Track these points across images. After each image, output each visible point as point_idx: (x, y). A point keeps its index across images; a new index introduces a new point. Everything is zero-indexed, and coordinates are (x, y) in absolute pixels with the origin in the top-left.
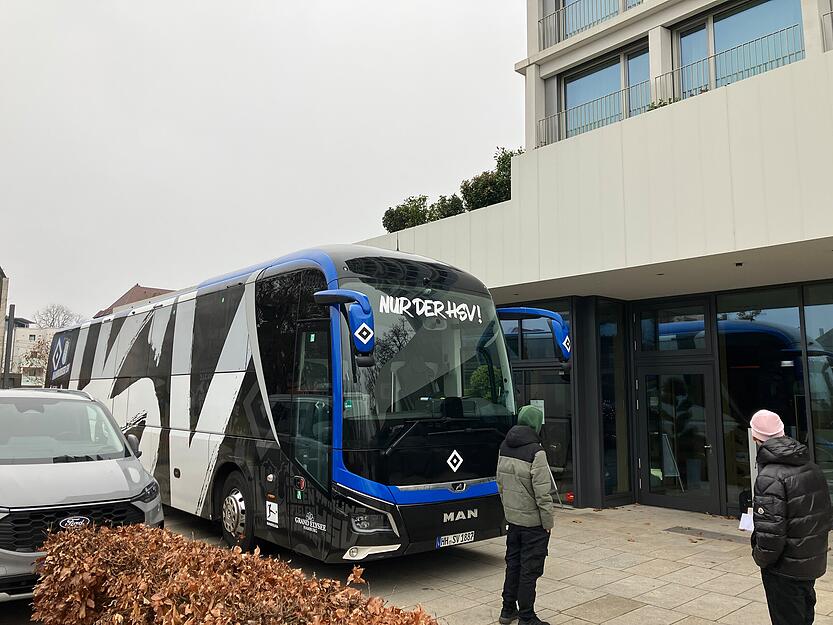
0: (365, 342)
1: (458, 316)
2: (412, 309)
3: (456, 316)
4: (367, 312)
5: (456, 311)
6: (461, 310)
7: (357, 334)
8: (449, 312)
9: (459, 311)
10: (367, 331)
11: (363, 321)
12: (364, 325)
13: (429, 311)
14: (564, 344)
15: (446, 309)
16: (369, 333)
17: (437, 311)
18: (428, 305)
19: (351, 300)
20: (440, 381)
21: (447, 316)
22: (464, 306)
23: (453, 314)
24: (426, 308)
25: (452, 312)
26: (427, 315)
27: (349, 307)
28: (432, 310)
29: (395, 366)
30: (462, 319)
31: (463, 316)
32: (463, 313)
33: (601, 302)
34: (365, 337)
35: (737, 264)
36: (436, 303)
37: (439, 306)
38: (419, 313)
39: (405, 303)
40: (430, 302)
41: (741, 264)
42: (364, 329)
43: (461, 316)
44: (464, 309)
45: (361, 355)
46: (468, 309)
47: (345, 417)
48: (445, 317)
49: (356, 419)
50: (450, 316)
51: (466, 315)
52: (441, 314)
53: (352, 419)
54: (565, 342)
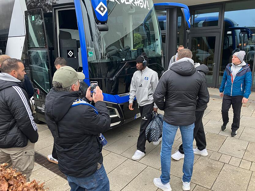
0: (103, 14)
1: (140, 5)
3: (139, 5)
9: (140, 2)
10: (103, 7)
11: (101, 1)
12: (101, 4)
15: (134, 1)
16: (104, 9)
17: (130, 1)
20: (123, 40)
21: (135, 4)
23: (137, 4)
25: (137, 2)
30: (142, 7)
31: (142, 5)
32: (141, 4)
34: (102, 12)
38: (122, 2)
42: (101, 6)
43: (141, 5)
44: (142, 1)
45: (100, 23)
46: (143, 2)
47: (89, 61)
48: (134, 5)
49: (95, 62)
50: (136, 5)
51: (143, 5)
52: (132, 3)
53: (93, 62)
54: (189, 20)
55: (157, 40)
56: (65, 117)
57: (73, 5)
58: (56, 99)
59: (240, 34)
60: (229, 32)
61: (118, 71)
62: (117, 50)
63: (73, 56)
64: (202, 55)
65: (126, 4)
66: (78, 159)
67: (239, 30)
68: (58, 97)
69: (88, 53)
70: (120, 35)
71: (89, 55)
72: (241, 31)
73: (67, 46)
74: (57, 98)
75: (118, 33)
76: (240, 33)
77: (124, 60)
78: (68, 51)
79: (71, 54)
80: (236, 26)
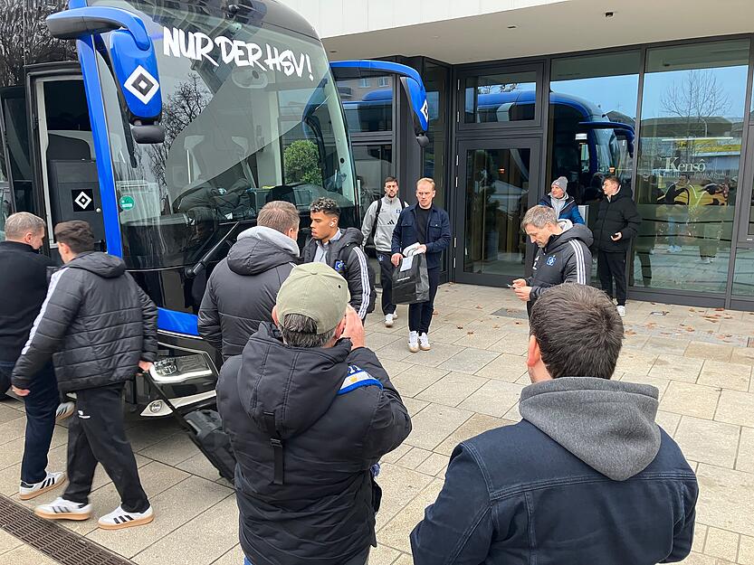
0: (146, 99)
1: (282, 67)
2: (216, 53)
3: (279, 68)
4: (143, 47)
5: (278, 60)
6: (286, 59)
7: (128, 85)
8: (270, 62)
9: (282, 60)
10: (146, 80)
11: (138, 63)
12: (140, 70)
13: (241, 58)
14: (422, 110)
15: (265, 56)
16: (150, 85)
17: (253, 58)
18: (239, 48)
19: (112, 26)
20: (252, 160)
21: (267, 66)
22: (288, 53)
23: (275, 65)
24: (235, 53)
25: (274, 61)
26: (240, 63)
27: (109, 38)
28: (245, 57)
29: (190, 142)
30: (289, 73)
31: (289, 68)
32: (288, 64)
33: (427, 65)
34: (144, 92)
35: (607, 14)
36: (250, 47)
37: (255, 51)
38: (227, 59)
39: (205, 43)
40: (242, 44)
41: (611, 14)
42: (141, 78)
43: (286, 69)
44: (289, 58)
45: (139, 123)
46: (294, 59)
47: (123, 222)
48: (264, 69)
49: (141, 224)
50: (271, 68)
51: (292, 68)
52: (258, 63)
53: (135, 224)
54: (423, 108)
55: (342, 161)
56: (314, 427)
57: (77, 70)
58: (296, 374)
59: (611, 140)
60: (581, 136)
61: (212, 247)
62: (209, 190)
63: (91, 207)
64: (505, 197)
65: (239, 65)
66: (326, 541)
67: (610, 131)
68: (304, 366)
69: (118, 200)
70: (244, 148)
71: (124, 206)
72: (617, 133)
73: (73, 179)
74: (299, 370)
75: (237, 140)
76: (612, 137)
77: (230, 216)
78: (76, 193)
79: (83, 200)
80: (597, 120)
